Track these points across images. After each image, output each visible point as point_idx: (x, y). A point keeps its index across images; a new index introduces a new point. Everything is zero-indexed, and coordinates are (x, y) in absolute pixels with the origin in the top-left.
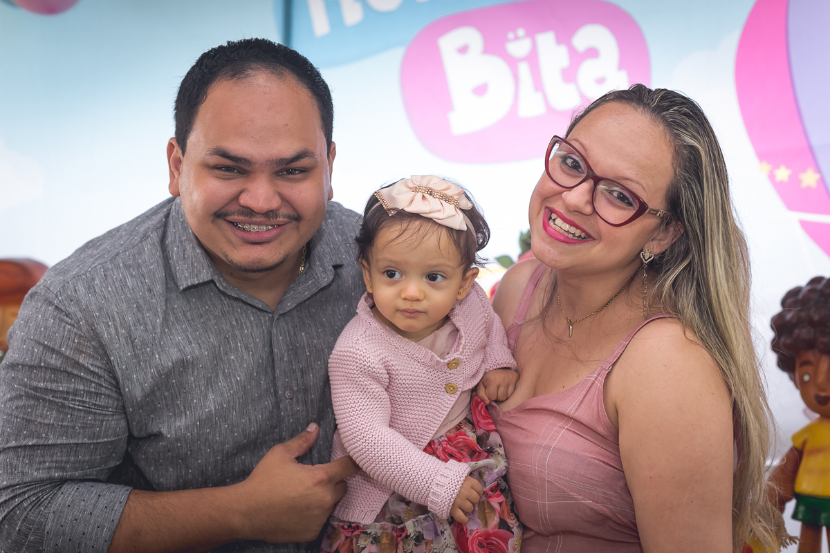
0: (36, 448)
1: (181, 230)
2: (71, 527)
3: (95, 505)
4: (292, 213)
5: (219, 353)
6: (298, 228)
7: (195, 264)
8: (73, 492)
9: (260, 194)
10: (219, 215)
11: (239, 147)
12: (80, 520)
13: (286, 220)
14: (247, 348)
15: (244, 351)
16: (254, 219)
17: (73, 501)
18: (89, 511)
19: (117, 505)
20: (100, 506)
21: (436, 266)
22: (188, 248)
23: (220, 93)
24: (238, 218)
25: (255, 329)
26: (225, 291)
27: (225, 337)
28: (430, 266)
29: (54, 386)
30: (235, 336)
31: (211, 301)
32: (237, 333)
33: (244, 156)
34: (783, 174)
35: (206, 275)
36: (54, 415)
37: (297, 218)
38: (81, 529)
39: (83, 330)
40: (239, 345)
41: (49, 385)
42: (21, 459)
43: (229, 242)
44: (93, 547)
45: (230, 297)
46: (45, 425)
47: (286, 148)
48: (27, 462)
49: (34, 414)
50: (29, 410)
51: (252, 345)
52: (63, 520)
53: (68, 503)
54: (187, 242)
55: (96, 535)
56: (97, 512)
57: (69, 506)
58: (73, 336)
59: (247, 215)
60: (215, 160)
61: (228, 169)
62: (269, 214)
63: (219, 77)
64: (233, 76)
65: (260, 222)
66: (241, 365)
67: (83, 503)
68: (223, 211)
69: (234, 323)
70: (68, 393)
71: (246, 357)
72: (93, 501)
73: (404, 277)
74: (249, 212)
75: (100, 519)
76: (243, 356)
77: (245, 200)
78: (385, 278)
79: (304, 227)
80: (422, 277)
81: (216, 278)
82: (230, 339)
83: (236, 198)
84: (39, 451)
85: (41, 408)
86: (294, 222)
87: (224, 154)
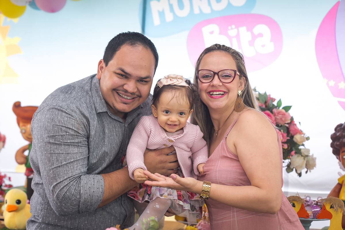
0: (74, 162)
1: (95, 92)
2: (89, 190)
3: (94, 182)
4: (139, 95)
5: (109, 136)
6: (139, 100)
7: (101, 105)
8: (85, 179)
9: (131, 86)
10: (115, 90)
11: (128, 70)
12: (91, 187)
13: (136, 96)
14: (116, 135)
15: (116, 136)
16: (127, 94)
17: (86, 182)
18: (93, 184)
19: (101, 180)
20: (96, 182)
21: (183, 110)
22: (98, 99)
23: (125, 50)
24: (121, 92)
25: (119, 129)
26: (111, 116)
27: (110, 131)
28: (180, 110)
29: (73, 141)
30: (113, 131)
31: (106, 117)
32: (114, 129)
33: (129, 73)
34: (332, 83)
35: (105, 109)
36: (77, 150)
37: (140, 96)
38: (92, 190)
39: (79, 122)
40: (114, 134)
41: (72, 141)
42: (70, 167)
43: (116, 100)
44: (97, 196)
45: (112, 118)
46: (75, 153)
47: (143, 74)
48: (72, 168)
49: (69, 151)
50: (67, 150)
51: (118, 134)
52: (86, 188)
53: (85, 183)
54: (98, 97)
55: (98, 191)
56: (95, 184)
57: (86, 184)
58: (75, 123)
59: (124, 92)
60: (119, 71)
61: (122, 75)
62: (133, 94)
63: (126, 44)
64: (131, 45)
65: (129, 95)
66: (114, 141)
67: (90, 182)
68: (117, 89)
69: (113, 126)
70: (78, 142)
71: (116, 138)
72: (93, 181)
73: (171, 113)
74: (126, 91)
75: (97, 186)
76: (115, 138)
77: (126, 87)
78: (165, 113)
79: (141, 100)
80: (177, 114)
81: (108, 111)
82: (112, 131)
83: (123, 85)
84: (75, 163)
85: (71, 148)
86: (139, 98)
87: (123, 71)
